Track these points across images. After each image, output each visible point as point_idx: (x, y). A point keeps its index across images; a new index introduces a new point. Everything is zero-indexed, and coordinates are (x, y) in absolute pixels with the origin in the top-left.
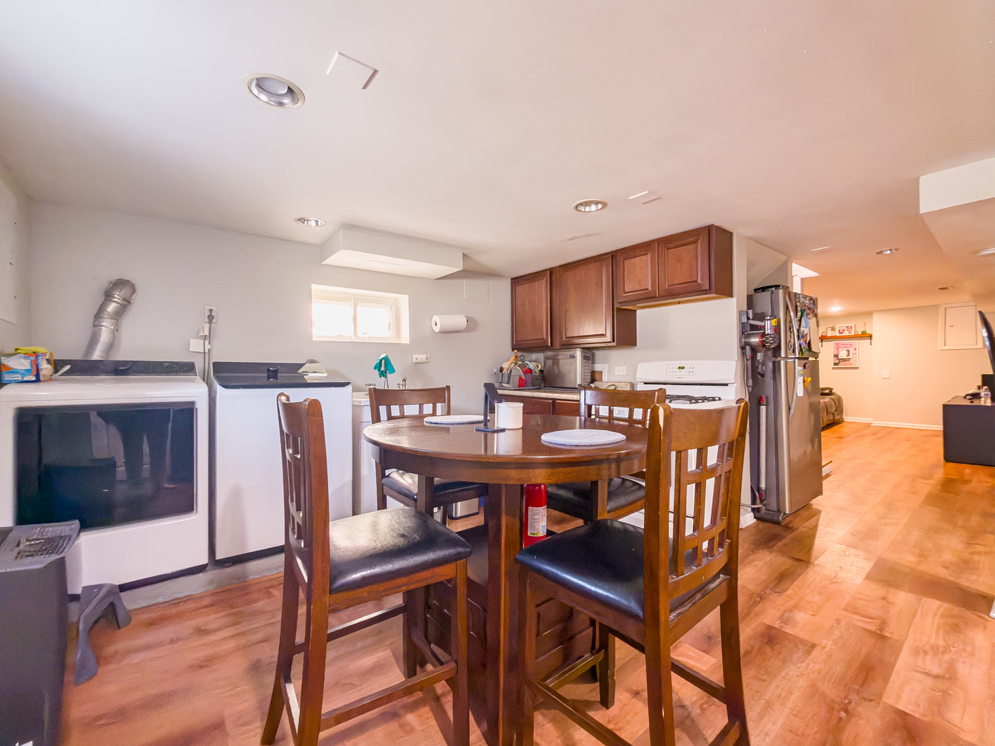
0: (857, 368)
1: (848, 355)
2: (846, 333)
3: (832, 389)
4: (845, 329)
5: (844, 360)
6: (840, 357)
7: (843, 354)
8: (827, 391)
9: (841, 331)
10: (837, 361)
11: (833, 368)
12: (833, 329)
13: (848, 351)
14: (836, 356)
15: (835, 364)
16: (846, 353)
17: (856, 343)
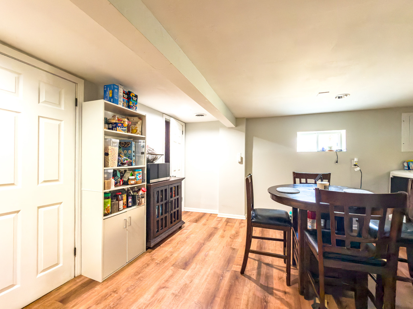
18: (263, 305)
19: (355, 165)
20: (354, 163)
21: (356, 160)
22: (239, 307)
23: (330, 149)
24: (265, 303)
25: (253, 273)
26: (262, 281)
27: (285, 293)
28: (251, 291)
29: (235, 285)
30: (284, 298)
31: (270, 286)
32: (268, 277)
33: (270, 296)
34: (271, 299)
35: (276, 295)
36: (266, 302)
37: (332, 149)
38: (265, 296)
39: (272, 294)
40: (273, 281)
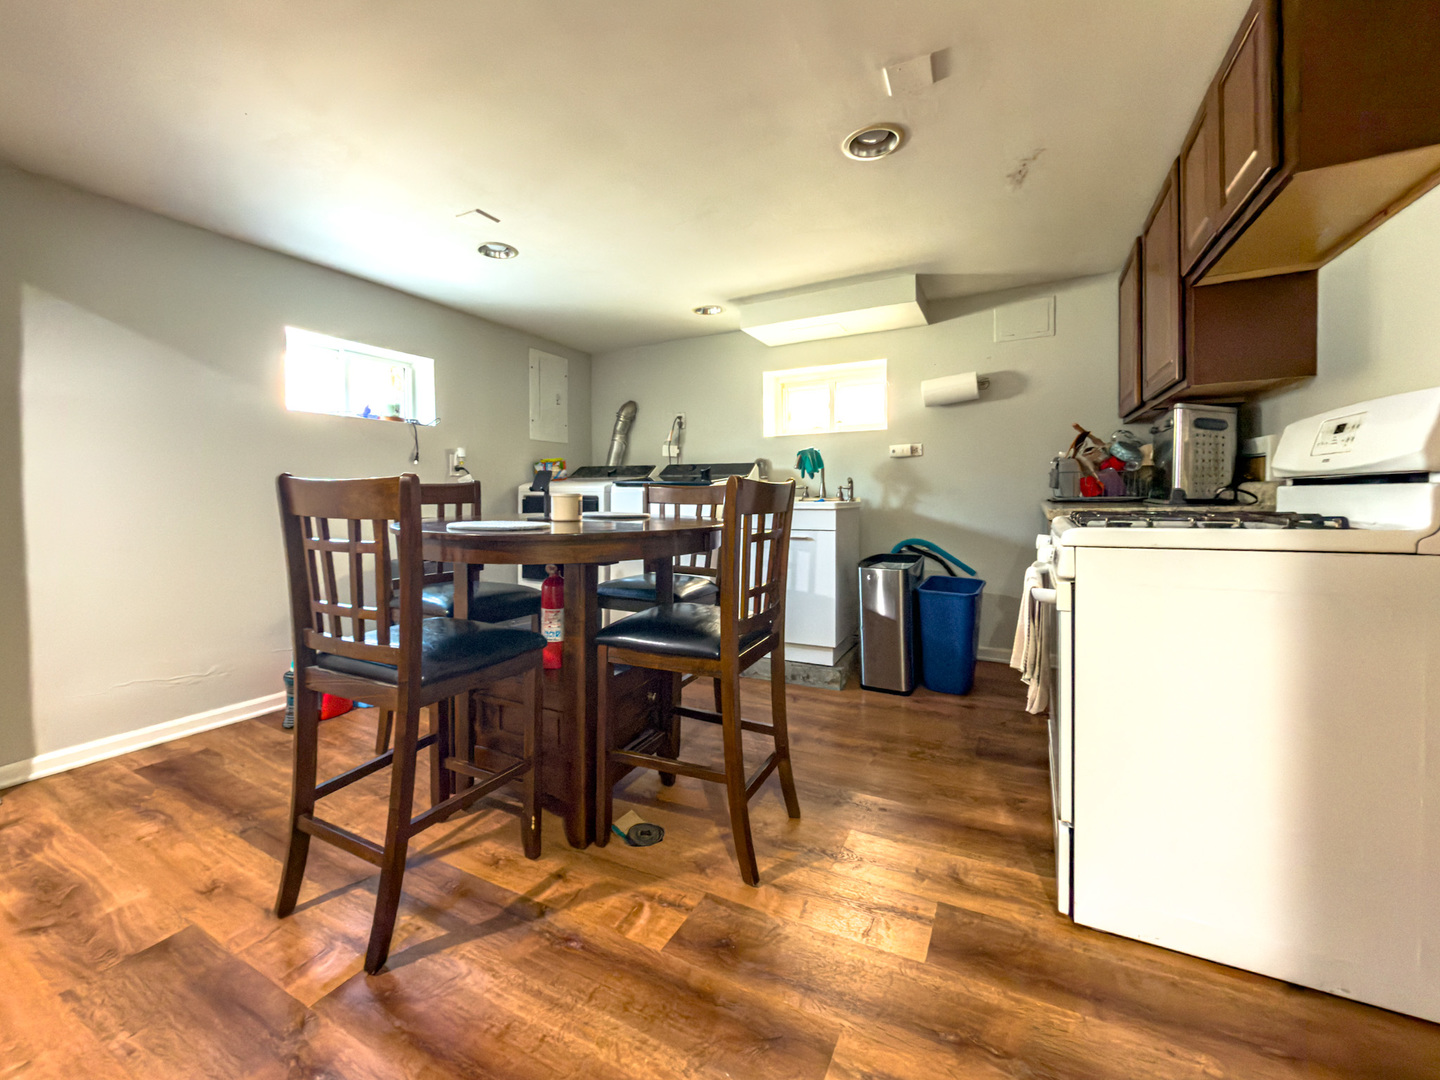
18: (580, 952)
19: (458, 469)
20: (456, 464)
21: (460, 452)
22: (548, 1039)
23: (395, 414)
24: (573, 944)
25: (412, 929)
26: (474, 916)
27: (559, 876)
28: (496, 968)
29: (417, 1019)
30: (576, 887)
31: (511, 900)
32: (465, 890)
33: (549, 918)
34: (565, 920)
35: (556, 901)
36: (568, 940)
37: (401, 416)
38: (541, 933)
39: (542, 911)
40: (494, 886)
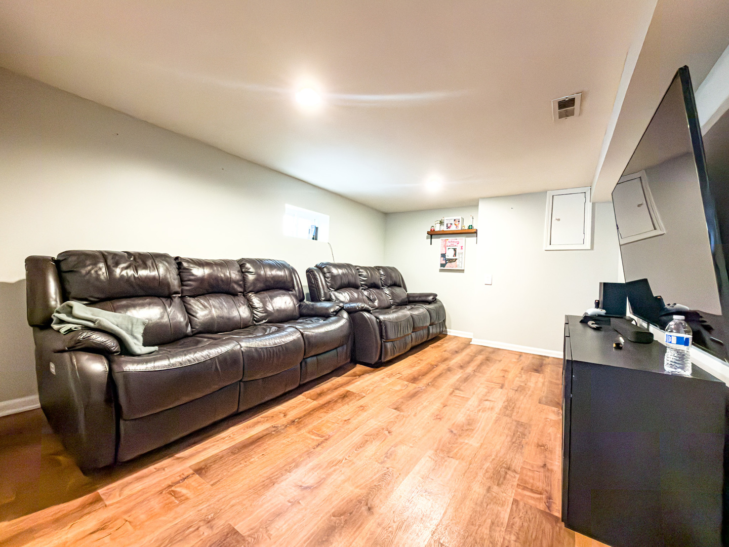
0: (462, 271)
1: (455, 255)
2: (453, 228)
3: (436, 295)
4: (453, 222)
5: (451, 261)
6: (447, 257)
7: (450, 255)
8: (431, 298)
9: (449, 225)
10: (444, 262)
11: (441, 270)
12: (441, 223)
13: (455, 250)
14: (443, 255)
15: (443, 265)
16: (453, 252)
17: (461, 240)
